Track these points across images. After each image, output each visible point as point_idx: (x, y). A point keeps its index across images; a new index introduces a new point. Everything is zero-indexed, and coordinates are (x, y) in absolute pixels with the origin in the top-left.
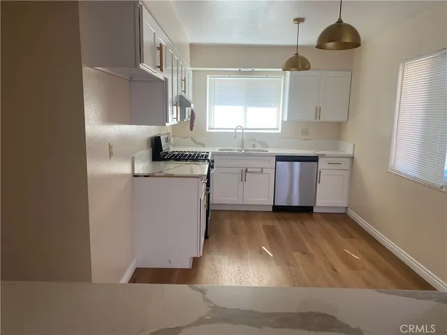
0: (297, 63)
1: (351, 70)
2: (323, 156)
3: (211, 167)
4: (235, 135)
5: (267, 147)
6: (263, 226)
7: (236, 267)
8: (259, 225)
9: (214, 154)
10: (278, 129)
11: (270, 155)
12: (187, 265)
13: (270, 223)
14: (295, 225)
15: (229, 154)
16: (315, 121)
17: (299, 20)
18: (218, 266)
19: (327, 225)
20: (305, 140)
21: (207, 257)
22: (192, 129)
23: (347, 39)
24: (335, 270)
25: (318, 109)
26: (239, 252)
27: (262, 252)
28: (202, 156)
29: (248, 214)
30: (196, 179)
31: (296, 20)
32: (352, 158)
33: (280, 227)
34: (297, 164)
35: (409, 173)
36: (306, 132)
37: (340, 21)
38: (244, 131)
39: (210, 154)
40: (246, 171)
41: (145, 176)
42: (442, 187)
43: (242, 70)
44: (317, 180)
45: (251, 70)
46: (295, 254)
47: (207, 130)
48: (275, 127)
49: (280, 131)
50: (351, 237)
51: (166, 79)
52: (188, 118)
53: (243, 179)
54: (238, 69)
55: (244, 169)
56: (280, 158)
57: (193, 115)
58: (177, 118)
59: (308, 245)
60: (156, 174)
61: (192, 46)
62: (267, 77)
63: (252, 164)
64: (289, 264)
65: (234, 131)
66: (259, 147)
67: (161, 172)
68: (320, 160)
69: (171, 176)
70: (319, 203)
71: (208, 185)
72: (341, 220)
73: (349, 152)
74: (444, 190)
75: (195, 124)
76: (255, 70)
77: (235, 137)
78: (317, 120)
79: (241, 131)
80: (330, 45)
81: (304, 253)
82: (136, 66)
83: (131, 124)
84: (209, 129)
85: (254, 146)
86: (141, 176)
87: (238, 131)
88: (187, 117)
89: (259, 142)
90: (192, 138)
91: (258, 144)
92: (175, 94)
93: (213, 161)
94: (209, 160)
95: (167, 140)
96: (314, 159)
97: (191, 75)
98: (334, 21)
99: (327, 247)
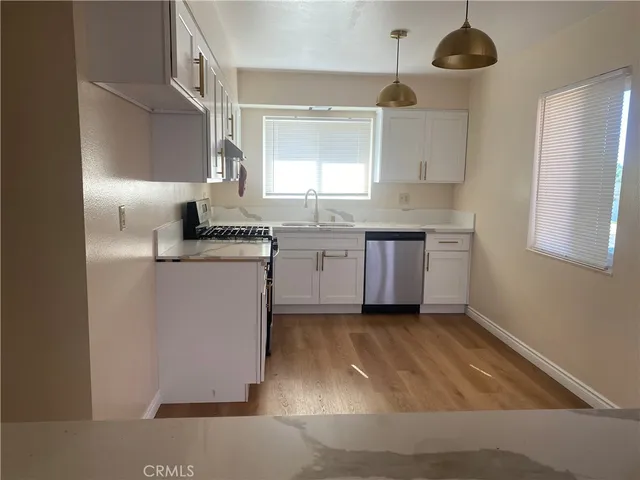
0: (398, 94)
1: (467, 110)
2: (433, 231)
3: (274, 248)
4: (306, 204)
5: (353, 221)
6: (351, 335)
7: (316, 398)
8: (345, 334)
9: (276, 231)
10: (367, 195)
11: (357, 231)
12: (241, 396)
13: (359, 330)
14: (395, 331)
15: (299, 231)
16: (420, 182)
17: (399, 33)
18: (289, 396)
19: (442, 331)
20: (404, 210)
21: (271, 384)
22: (241, 193)
23: (479, 51)
24: (459, 394)
25: (423, 164)
26: (317, 374)
27: (352, 372)
28: (260, 232)
29: (327, 320)
30: (254, 264)
31: (394, 32)
32: (473, 234)
33: (375, 335)
34: (390, 244)
35: (557, 251)
36: (405, 198)
37: (466, 26)
38: (319, 197)
39: (271, 229)
40: (324, 255)
41: (174, 261)
42: (607, 268)
43: (314, 108)
44: (425, 267)
45: (326, 108)
46: (401, 374)
47: (265, 197)
48: (362, 192)
49: (369, 198)
50: (477, 346)
51: (206, 110)
52: (236, 178)
53: (320, 267)
54: (307, 108)
55: (320, 253)
56: (371, 235)
57: (243, 172)
58: (222, 173)
59: (418, 360)
60: (191, 258)
61: (240, 72)
62: (350, 119)
63: (330, 245)
64: (393, 389)
65: (304, 197)
66: (340, 221)
67: (198, 254)
68: (429, 237)
69: (217, 260)
70: (427, 300)
71: (270, 274)
72: (460, 323)
73: (468, 226)
74: (609, 272)
75: (246, 186)
76: (334, 108)
77: (306, 206)
78: (423, 181)
79: (314, 197)
80: (453, 59)
81: (413, 372)
82: (165, 82)
83: (152, 179)
84: (267, 194)
85: (333, 219)
86: (168, 261)
87: (309, 197)
88: (235, 176)
89: (340, 214)
90: (241, 209)
91: (337, 216)
92: (219, 138)
93: (276, 240)
94: (270, 238)
95: (206, 209)
96: (420, 236)
97: (239, 115)
98: (458, 26)
99: (444, 361)
